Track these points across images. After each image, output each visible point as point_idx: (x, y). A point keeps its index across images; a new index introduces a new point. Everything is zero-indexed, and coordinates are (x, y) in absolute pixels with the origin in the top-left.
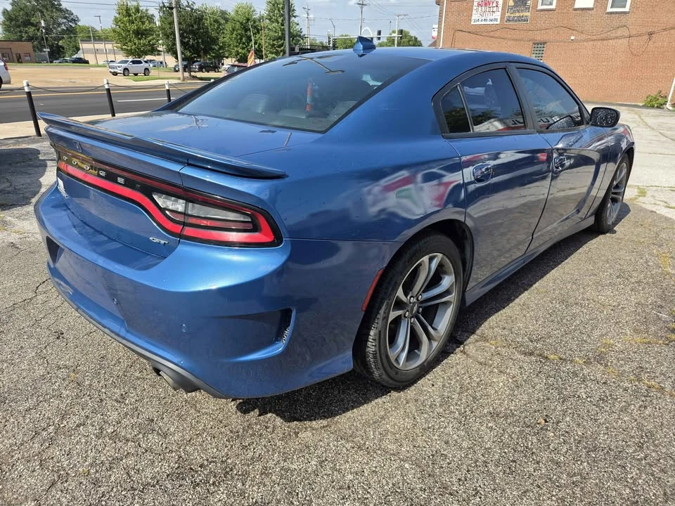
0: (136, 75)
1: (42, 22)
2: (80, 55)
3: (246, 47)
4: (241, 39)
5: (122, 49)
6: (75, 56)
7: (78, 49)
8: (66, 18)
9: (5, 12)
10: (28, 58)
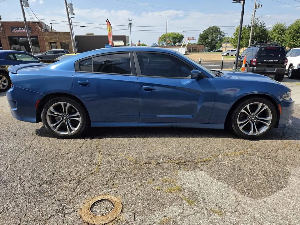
0: (232, 56)
1: (210, 37)
2: (221, 49)
3: (296, 41)
4: (293, 37)
5: (233, 45)
6: (219, 49)
7: (221, 46)
8: (221, 35)
9: (200, 35)
10: (202, 51)
